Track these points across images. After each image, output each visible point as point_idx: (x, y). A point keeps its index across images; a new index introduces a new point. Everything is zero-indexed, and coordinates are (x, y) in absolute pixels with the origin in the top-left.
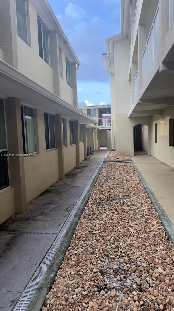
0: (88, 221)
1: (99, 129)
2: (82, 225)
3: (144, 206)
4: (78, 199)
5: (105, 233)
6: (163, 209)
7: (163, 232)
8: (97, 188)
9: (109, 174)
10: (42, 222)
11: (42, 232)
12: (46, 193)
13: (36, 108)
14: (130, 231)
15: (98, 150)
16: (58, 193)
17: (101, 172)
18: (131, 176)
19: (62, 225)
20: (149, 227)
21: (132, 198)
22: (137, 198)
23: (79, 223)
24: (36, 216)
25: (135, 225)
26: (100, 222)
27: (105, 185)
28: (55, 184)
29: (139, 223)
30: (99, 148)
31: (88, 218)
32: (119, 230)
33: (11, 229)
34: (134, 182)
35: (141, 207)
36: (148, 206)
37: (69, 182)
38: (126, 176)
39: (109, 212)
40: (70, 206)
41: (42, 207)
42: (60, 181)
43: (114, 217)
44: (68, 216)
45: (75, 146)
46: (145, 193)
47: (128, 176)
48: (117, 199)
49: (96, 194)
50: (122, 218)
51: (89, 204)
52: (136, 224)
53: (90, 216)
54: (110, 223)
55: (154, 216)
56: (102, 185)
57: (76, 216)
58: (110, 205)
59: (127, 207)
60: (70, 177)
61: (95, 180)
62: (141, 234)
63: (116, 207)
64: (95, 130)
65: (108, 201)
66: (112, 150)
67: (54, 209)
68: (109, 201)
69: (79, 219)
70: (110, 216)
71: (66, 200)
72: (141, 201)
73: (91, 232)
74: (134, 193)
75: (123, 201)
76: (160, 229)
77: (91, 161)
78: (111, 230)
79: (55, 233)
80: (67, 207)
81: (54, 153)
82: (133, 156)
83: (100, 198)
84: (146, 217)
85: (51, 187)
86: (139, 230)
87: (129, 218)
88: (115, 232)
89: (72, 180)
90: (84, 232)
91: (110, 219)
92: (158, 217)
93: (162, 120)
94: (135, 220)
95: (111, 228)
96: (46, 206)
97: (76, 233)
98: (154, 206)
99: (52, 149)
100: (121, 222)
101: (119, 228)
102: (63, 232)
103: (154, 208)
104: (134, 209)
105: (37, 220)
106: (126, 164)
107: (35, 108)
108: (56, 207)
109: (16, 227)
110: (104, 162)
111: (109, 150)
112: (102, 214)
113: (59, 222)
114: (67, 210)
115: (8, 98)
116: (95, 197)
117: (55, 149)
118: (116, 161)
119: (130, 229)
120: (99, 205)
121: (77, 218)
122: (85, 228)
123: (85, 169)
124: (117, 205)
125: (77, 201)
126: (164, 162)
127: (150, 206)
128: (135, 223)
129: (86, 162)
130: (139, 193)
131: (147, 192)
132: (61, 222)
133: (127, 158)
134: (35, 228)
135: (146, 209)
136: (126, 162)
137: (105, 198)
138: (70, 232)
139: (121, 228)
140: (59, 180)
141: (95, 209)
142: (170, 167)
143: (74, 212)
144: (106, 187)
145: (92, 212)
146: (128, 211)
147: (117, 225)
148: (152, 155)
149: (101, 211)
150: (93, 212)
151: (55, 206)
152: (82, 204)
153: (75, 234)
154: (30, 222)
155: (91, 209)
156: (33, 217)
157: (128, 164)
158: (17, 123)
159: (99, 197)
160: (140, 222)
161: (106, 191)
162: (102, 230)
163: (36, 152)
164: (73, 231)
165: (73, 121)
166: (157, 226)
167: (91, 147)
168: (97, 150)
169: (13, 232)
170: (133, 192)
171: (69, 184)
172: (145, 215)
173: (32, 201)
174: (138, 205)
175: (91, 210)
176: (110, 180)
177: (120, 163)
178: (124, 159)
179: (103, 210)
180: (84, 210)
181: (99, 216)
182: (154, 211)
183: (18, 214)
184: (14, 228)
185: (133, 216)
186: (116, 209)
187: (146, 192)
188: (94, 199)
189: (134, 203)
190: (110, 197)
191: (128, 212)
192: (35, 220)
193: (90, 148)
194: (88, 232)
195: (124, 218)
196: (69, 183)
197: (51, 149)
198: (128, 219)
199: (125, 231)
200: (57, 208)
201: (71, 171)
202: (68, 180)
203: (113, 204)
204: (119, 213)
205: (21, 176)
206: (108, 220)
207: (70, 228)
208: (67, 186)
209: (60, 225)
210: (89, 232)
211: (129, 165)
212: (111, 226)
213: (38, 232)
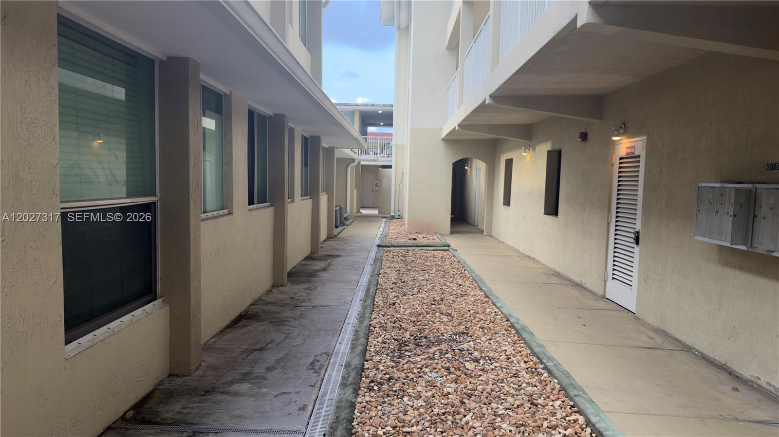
0: (382, 400)
1: (362, 163)
2: (369, 410)
3: (515, 362)
4: (336, 338)
5: (436, 431)
6: (566, 371)
7: (583, 430)
8: (383, 313)
9: (404, 275)
10: (252, 399)
11: (258, 428)
12: (243, 321)
13: (230, 92)
14: (500, 428)
15: (357, 215)
16: (279, 322)
17: (381, 272)
18: (459, 283)
19: (310, 408)
20: (545, 417)
21: (480, 341)
22: (490, 339)
23: (358, 405)
24: (232, 383)
25: (507, 411)
26: (415, 401)
27: (401, 305)
28: (263, 298)
29: (515, 406)
30: (358, 212)
31: (379, 390)
32: (471, 424)
33: (167, 418)
34: (472, 299)
35: (510, 365)
36: (526, 362)
37: (302, 294)
38: (448, 284)
39: (430, 375)
40: (318, 358)
41: (243, 359)
42: (275, 290)
43: (450, 390)
44: (321, 385)
45: (311, 200)
46: (510, 329)
47: (452, 284)
48: (441, 342)
49: (384, 328)
50: (469, 392)
51: (373, 354)
52: (509, 407)
53: (382, 385)
54: (442, 404)
55: (548, 388)
56: (394, 304)
57: (345, 384)
58: (427, 356)
59: (474, 362)
60: (302, 282)
61: (372, 290)
62: (529, 434)
63: (446, 364)
64: (352, 165)
65: (418, 345)
66: (393, 218)
67: (277, 366)
68: (421, 346)
69: (356, 393)
70: (437, 386)
71: (304, 340)
72: (504, 348)
73: (397, 429)
74: (480, 328)
75: (459, 348)
76: (575, 421)
77: (347, 243)
78: (449, 423)
79: (295, 429)
80: (311, 360)
81: (264, 214)
82: (447, 235)
83: (396, 338)
84: (529, 389)
85: (252, 304)
86: (522, 425)
87: (487, 393)
88: (462, 428)
89: (308, 289)
90: (380, 428)
91: (440, 395)
92: (560, 391)
93: (527, 150)
94: (502, 396)
95: (450, 418)
96: (252, 357)
97: (356, 432)
98: (542, 363)
99: (261, 205)
100: (470, 404)
101: (468, 417)
102: (314, 427)
103: (542, 366)
104: (492, 370)
105: (237, 394)
106: (439, 254)
107: (228, 92)
108: (281, 358)
109: (179, 413)
110: (379, 246)
111: (384, 218)
112: (415, 380)
113: (298, 400)
114: (314, 369)
115: (169, 58)
116: (383, 336)
117: (268, 207)
118: (410, 244)
119: (497, 421)
120: (399, 357)
121: (349, 391)
122: (380, 418)
123: (335, 261)
124: (447, 358)
125: (334, 343)
126: (528, 253)
127: (531, 363)
128: (507, 405)
129: (331, 243)
130: (492, 328)
131: (512, 326)
132: (304, 400)
133: (436, 240)
134: (235, 417)
135: (523, 369)
136: (437, 250)
137: (409, 338)
138: (341, 427)
139: (474, 417)
140: (273, 286)
141: (392, 367)
142: (544, 265)
143: (334, 375)
144: (404, 311)
145: (385, 374)
146: (479, 373)
147: (462, 410)
148: (493, 235)
149: (409, 373)
150: (387, 376)
151: (278, 358)
152: (352, 352)
153: (355, 434)
154: (219, 398)
155: (382, 368)
156: (223, 384)
157: (444, 253)
158: (191, 130)
159: (393, 335)
160: (517, 403)
161: (409, 321)
162: (427, 424)
163: (223, 211)
164: (349, 427)
165: (308, 136)
166: (564, 414)
167: (342, 206)
168: (355, 217)
169: (177, 428)
170: (479, 326)
171: (302, 298)
172: (524, 385)
173: (209, 342)
174: (500, 358)
175: (383, 370)
176: (410, 293)
177: (423, 250)
178: (430, 242)
179: (415, 371)
180: (363, 370)
181: (407, 387)
182: (546, 375)
183: (178, 376)
184: (175, 417)
185: (495, 386)
186: (448, 369)
187: (510, 327)
188: (380, 339)
189: (488, 354)
190: (422, 335)
191: (480, 375)
192: (228, 393)
193: (341, 209)
194: (389, 428)
195: (473, 392)
196: (301, 296)
197: (258, 205)
198: (485, 394)
199: (488, 428)
200: (283, 363)
201: (300, 264)
202: (297, 289)
203: (434, 354)
204: (457, 379)
205: (192, 271)
206: (434, 397)
207: (337, 418)
208: (299, 304)
209: (303, 408)
210: (394, 428)
211: (447, 257)
212: (449, 413)
213: (247, 427)
